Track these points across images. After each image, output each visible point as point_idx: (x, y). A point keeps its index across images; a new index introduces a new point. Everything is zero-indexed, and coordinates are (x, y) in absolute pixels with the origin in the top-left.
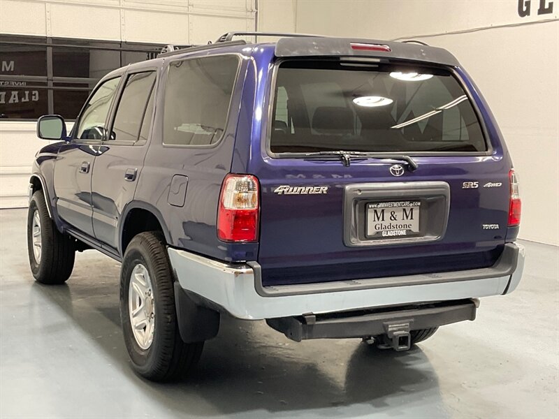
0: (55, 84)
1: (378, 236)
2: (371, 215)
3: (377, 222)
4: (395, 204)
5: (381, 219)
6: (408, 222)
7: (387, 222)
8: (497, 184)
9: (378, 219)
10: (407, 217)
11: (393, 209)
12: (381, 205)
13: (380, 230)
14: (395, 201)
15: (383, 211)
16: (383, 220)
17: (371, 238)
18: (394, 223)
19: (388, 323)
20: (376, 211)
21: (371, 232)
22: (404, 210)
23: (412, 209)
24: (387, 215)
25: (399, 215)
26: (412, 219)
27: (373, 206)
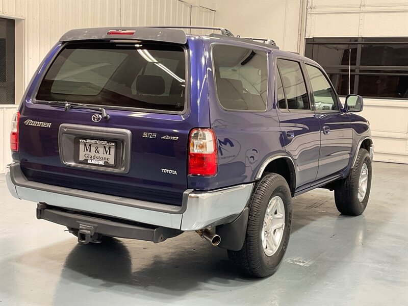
0: (361, 71)
1: (85, 162)
2: (82, 147)
3: (86, 152)
4: (98, 142)
5: (89, 150)
6: (107, 156)
7: (93, 153)
8: (174, 137)
9: (87, 150)
10: (106, 153)
11: (97, 145)
12: (88, 141)
13: (88, 158)
14: (97, 140)
15: (90, 145)
16: (90, 151)
17: (81, 162)
18: (97, 155)
19: (80, 222)
20: (85, 145)
21: (81, 158)
22: (105, 147)
23: (110, 148)
24: (93, 149)
25: (101, 150)
26: (110, 154)
27: (82, 141)
